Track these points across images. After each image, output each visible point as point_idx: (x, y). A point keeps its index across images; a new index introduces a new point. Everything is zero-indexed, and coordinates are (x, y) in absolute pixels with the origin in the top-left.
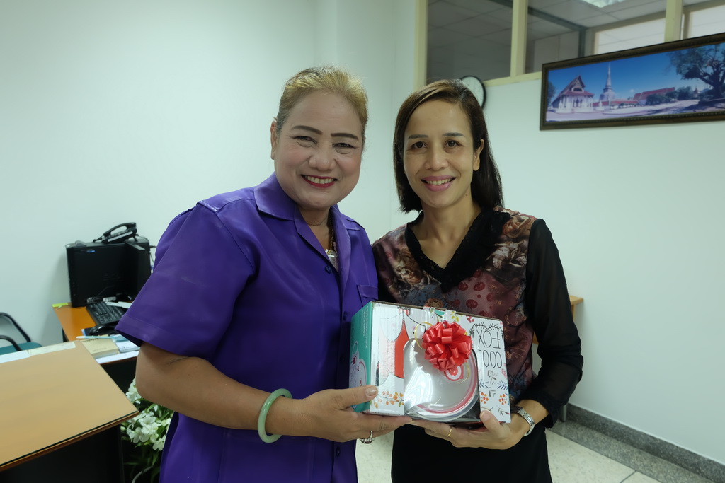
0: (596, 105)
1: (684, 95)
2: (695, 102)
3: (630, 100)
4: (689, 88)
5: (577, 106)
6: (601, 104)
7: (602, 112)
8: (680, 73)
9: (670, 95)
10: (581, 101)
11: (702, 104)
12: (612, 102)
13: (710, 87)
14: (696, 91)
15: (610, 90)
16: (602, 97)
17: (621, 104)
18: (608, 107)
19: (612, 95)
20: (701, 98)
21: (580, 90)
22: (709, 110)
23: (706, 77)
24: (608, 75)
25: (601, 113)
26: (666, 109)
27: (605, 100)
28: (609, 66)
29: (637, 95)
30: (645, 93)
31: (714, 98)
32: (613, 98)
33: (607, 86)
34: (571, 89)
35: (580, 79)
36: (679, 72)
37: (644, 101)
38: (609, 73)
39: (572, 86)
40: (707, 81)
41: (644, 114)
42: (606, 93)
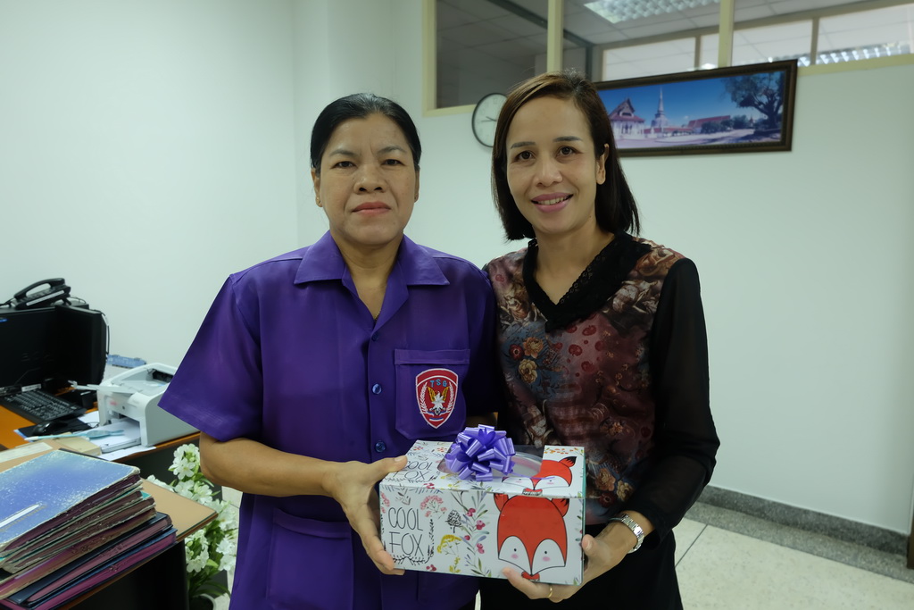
0: (647, 131)
1: (740, 124)
2: (751, 132)
3: (685, 127)
4: (744, 117)
5: (627, 132)
6: (653, 131)
7: (655, 140)
8: (736, 101)
9: (726, 124)
10: (631, 127)
11: (757, 134)
12: (665, 129)
13: (765, 117)
14: (751, 120)
15: (662, 116)
16: (654, 123)
17: (675, 132)
18: (660, 135)
19: (664, 121)
20: (757, 128)
21: (629, 115)
22: (765, 140)
23: (761, 106)
24: (660, 100)
25: (653, 141)
26: (722, 138)
27: (657, 127)
28: (661, 90)
29: (692, 123)
30: (700, 121)
31: (770, 128)
32: (666, 124)
33: (659, 111)
34: (619, 113)
35: (629, 102)
36: (734, 99)
37: (699, 129)
38: (661, 97)
39: (620, 110)
40: (761, 111)
41: (699, 143)
42: (658, 119)
